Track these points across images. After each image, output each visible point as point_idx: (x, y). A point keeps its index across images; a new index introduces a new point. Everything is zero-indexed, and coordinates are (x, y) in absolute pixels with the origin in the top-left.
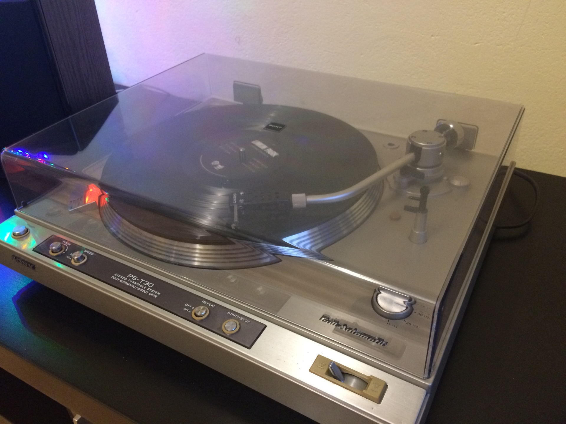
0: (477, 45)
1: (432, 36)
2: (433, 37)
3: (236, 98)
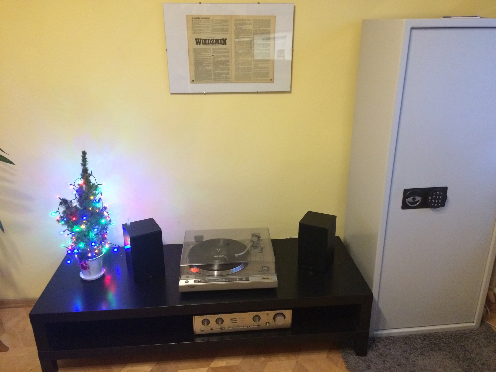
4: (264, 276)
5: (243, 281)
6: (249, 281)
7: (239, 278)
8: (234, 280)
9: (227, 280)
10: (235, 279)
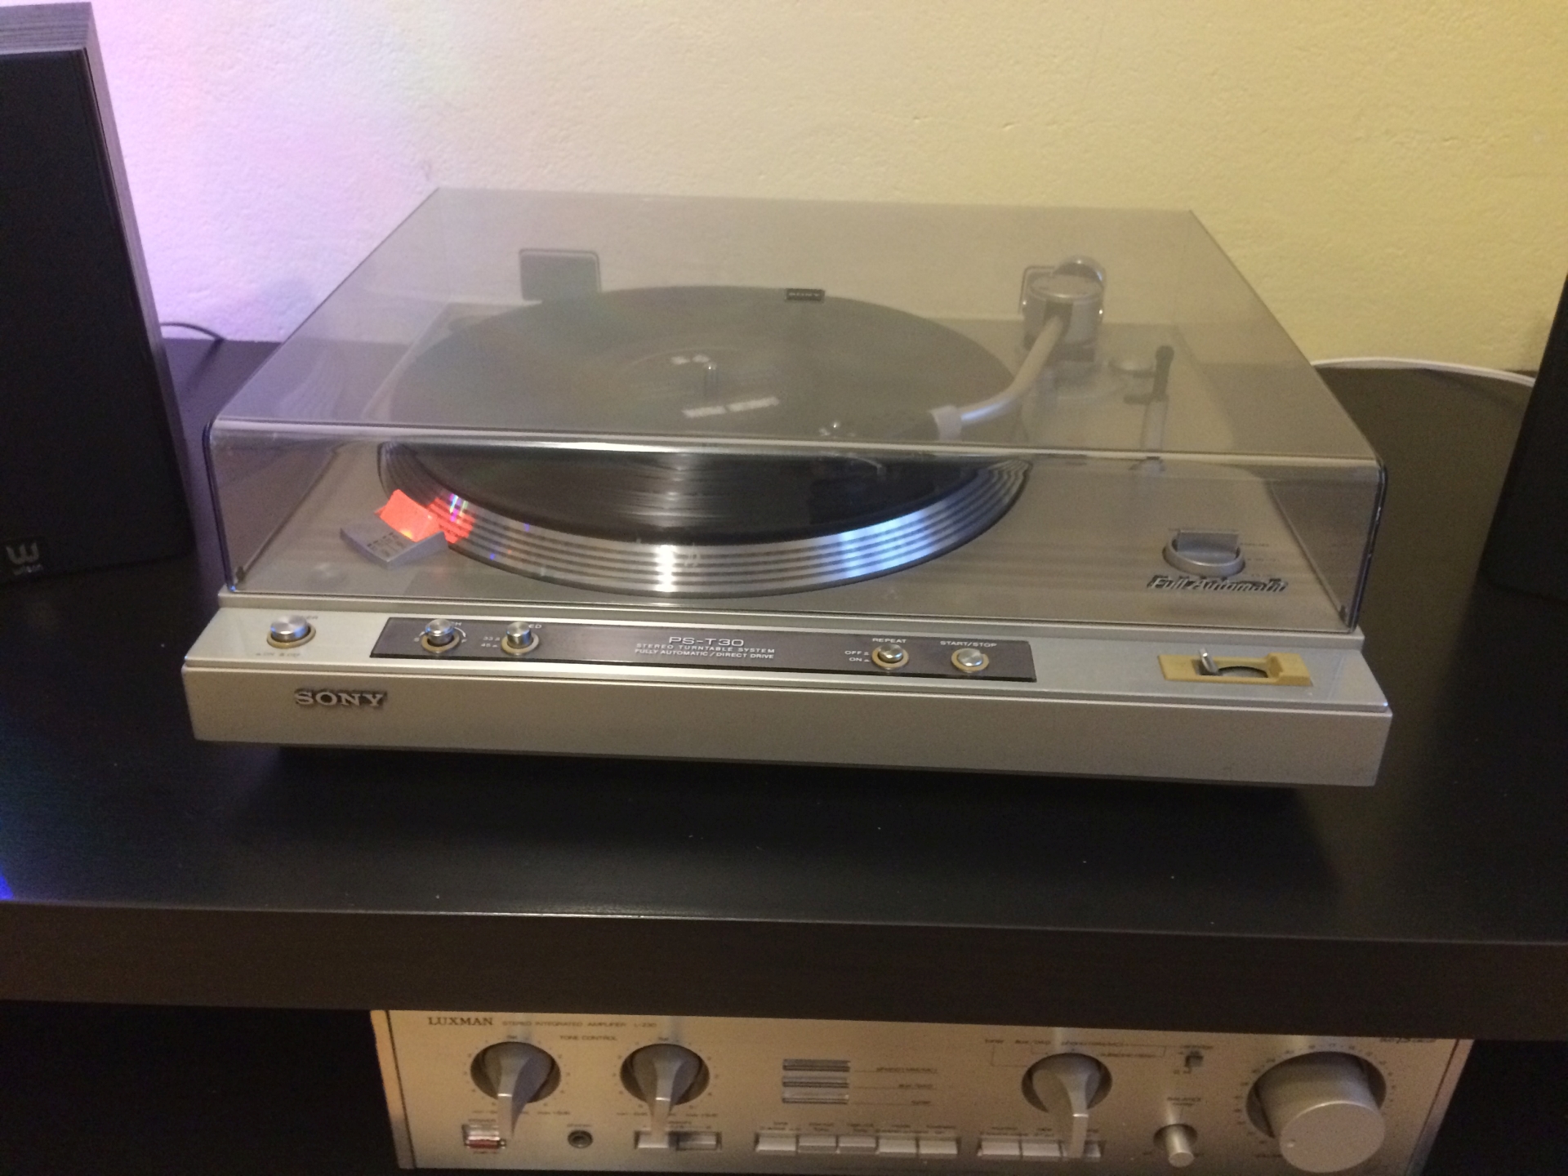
0: (1008, 128)
1: (916, 118)
2: (917, 121)
3: (527, 294)
4: (1216, 640)
5: (962, 675)
6: (1031, 680)
7: (911, 644)
8: (855, 657)
9: (769, 654)
10: (864, 642)
